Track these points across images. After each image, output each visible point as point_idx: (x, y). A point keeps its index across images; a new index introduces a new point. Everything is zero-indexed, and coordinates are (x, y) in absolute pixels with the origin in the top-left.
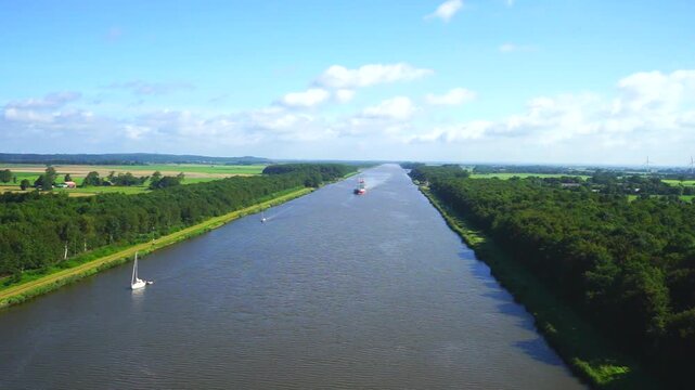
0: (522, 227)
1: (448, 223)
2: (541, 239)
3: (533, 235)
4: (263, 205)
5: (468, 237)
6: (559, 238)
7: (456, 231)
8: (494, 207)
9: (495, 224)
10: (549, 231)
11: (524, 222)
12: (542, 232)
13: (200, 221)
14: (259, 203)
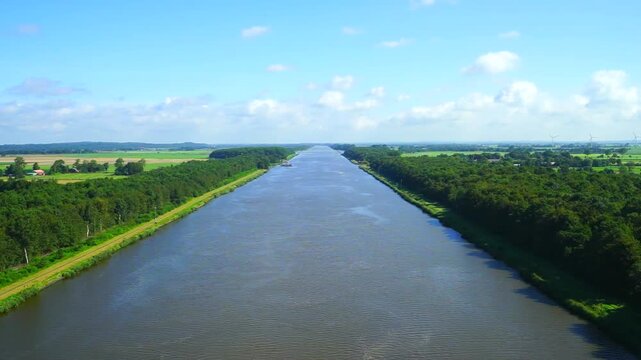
0: (484, 197)
1: (403, 197)
2: (508, 206)
3: (498, 203)
5: (428, 208)
6: (526, 205)
7: (413, 203)
8: (446, 181)
9: (453, 195)
10: (511, 199)
11: (483, 192)
12: (506, 199)
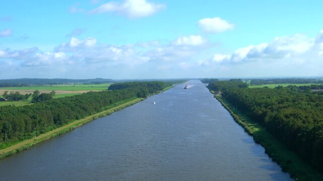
0: (285, 120)
1: (235, 119)
2: (299, 128)
3: (293, 126)
4: (109, 111)
5: (248, 128)
6: (311, 127)
7: (240, 124)
8: (266, 107)
9: (267, 119)
10: (304, 122)
11: (286, 116)
12: (299, 123)
13: (66, 123)
14: (106, 109)
